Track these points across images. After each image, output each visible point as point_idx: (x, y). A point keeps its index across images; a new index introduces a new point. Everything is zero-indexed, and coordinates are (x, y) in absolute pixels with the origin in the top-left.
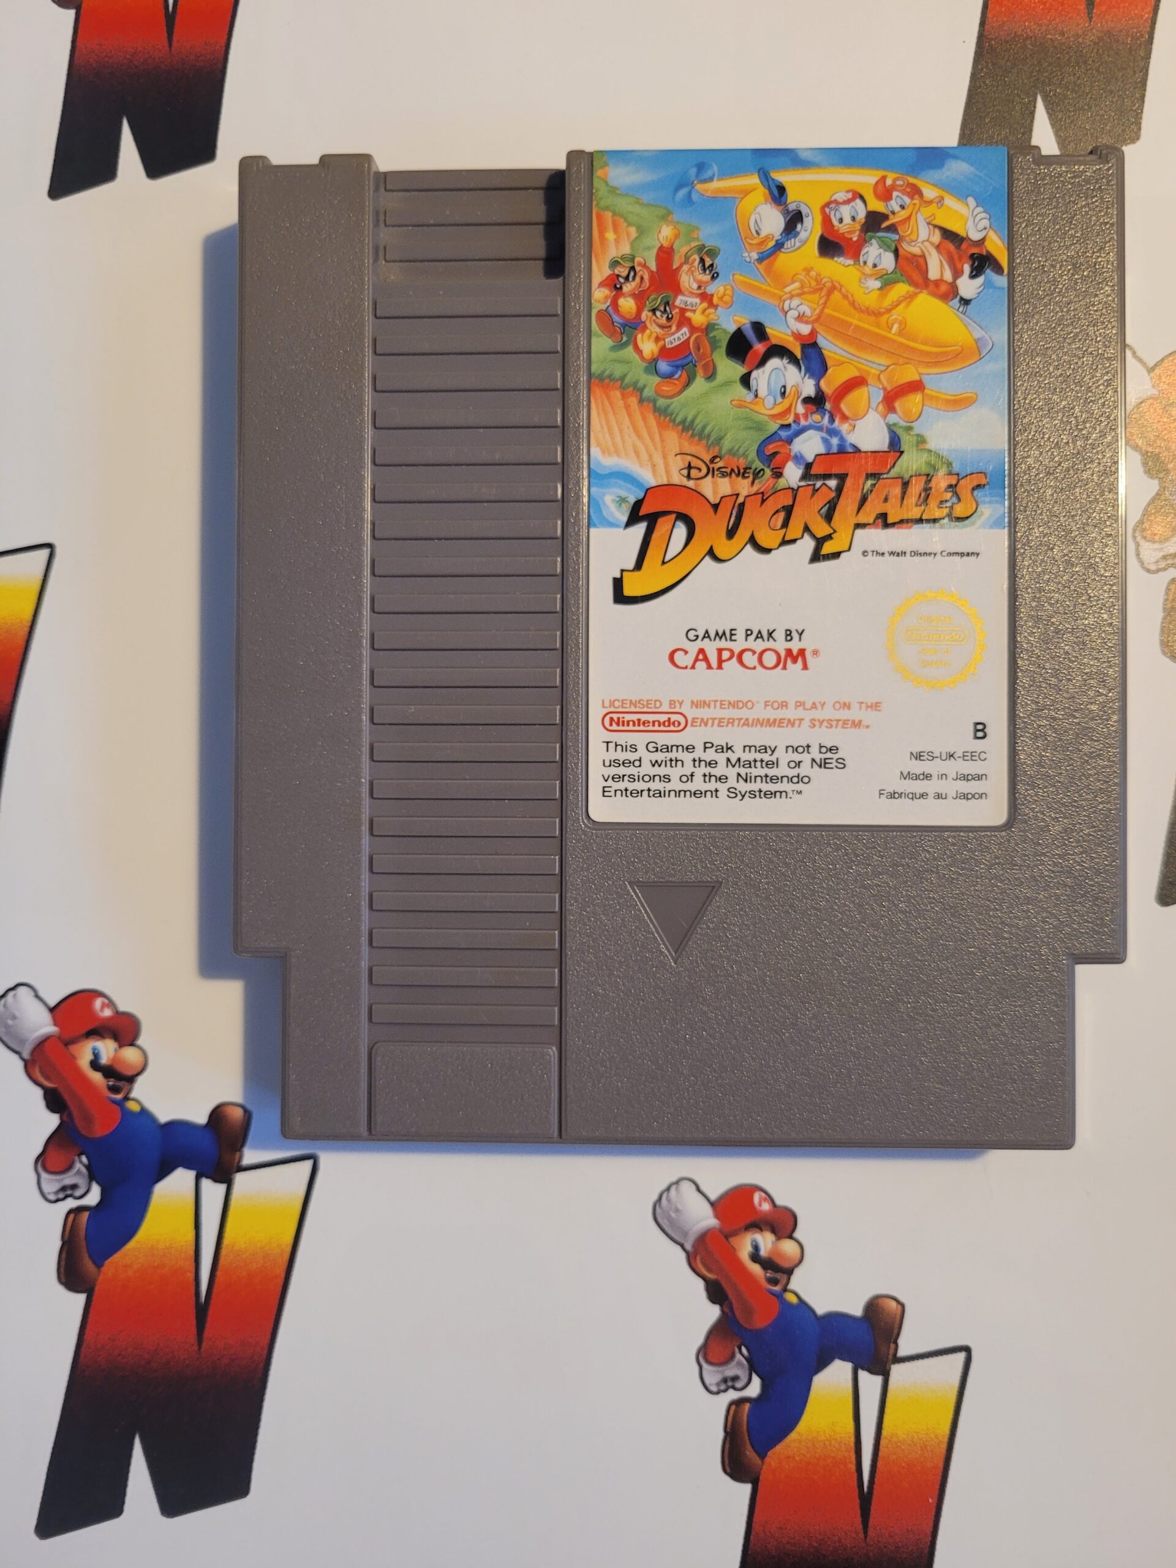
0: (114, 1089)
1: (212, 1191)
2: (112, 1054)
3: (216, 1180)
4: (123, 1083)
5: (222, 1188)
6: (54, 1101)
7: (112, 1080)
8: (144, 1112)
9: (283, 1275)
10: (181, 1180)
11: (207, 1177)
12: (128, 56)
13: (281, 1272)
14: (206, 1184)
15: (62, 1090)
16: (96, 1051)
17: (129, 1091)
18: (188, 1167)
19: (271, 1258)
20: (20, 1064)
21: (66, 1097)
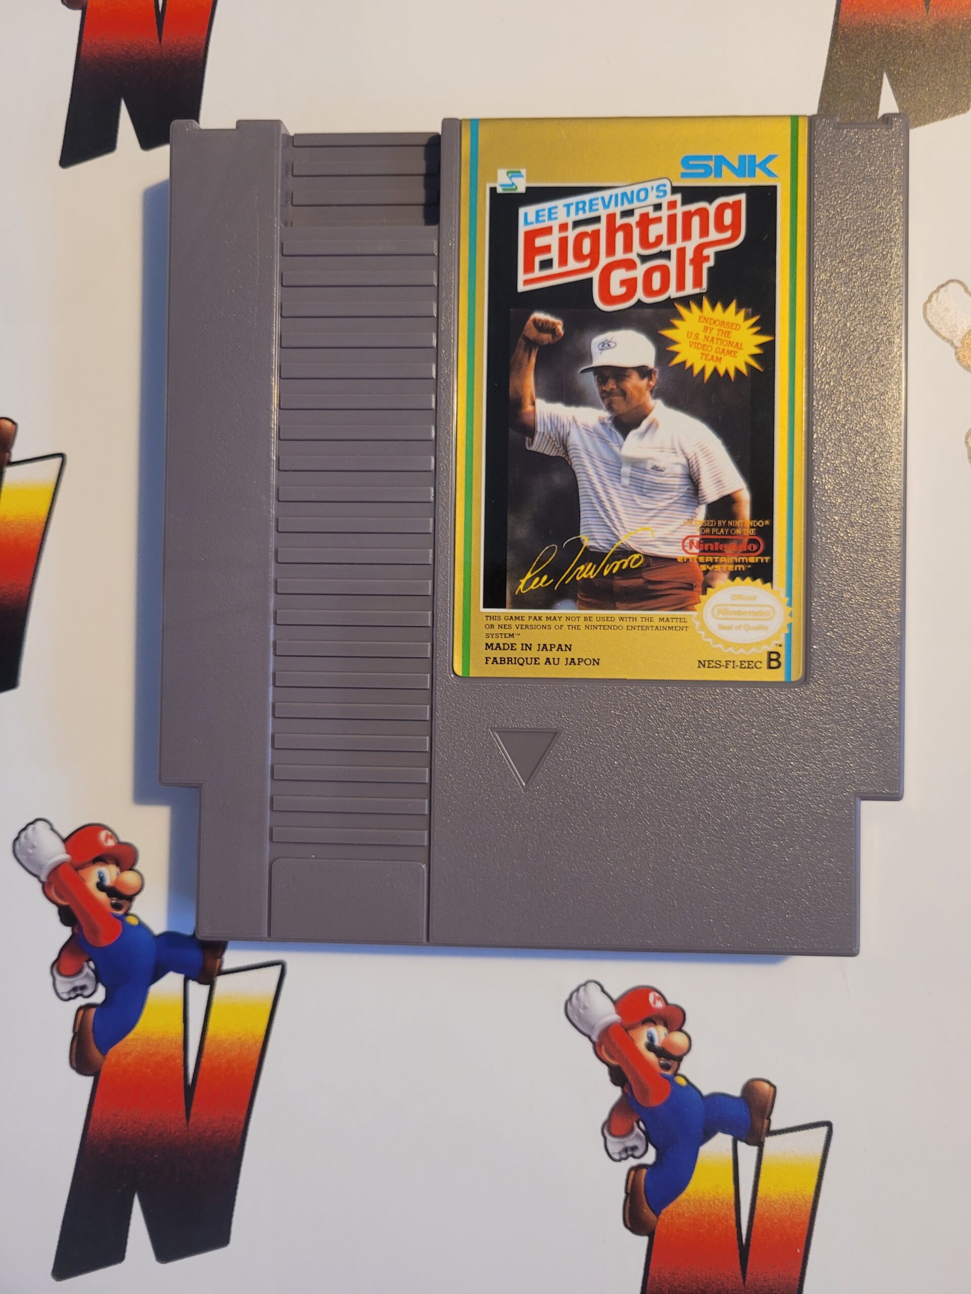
0: (117, 907)
1: (198, 991)
2: (114, 877)
3: (201, 982)
4: (124, 901)
5: (205, 989)
6: (67, 916)
7: (115, 899)
8: (141, 925)
9: (257, 1062)
10: (172, 982)
11: (193, 980)
12: (125, 49)
13: (255, 1058)
14: (193, 985)
15: (73, 908)
16: (101, 875)
17: (129, 908)
18: (178, 971)
19: (247, 1047)
20: (39, 886)
21: (77, 913)
